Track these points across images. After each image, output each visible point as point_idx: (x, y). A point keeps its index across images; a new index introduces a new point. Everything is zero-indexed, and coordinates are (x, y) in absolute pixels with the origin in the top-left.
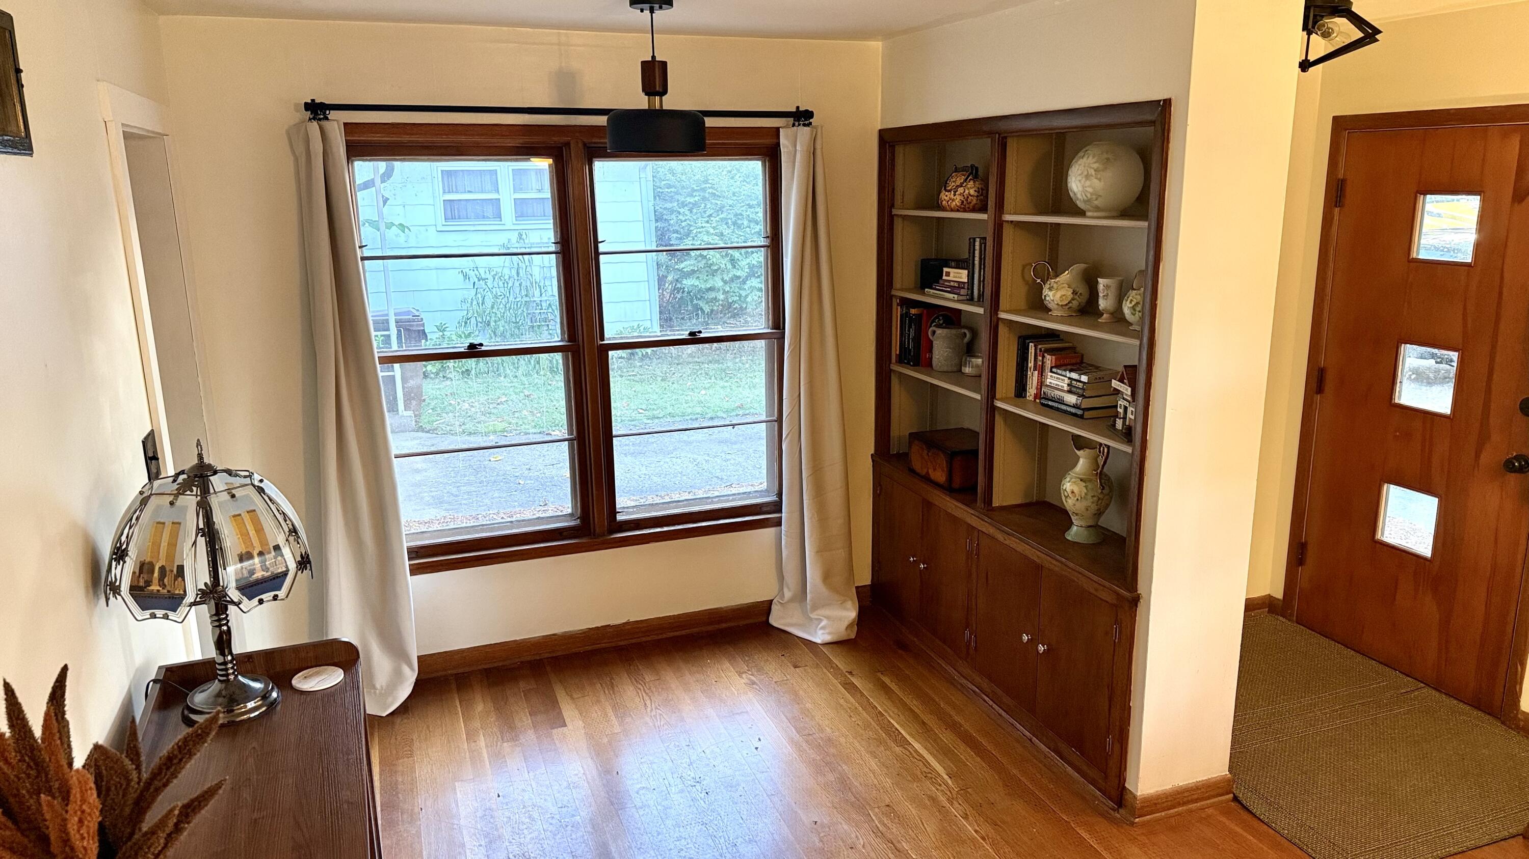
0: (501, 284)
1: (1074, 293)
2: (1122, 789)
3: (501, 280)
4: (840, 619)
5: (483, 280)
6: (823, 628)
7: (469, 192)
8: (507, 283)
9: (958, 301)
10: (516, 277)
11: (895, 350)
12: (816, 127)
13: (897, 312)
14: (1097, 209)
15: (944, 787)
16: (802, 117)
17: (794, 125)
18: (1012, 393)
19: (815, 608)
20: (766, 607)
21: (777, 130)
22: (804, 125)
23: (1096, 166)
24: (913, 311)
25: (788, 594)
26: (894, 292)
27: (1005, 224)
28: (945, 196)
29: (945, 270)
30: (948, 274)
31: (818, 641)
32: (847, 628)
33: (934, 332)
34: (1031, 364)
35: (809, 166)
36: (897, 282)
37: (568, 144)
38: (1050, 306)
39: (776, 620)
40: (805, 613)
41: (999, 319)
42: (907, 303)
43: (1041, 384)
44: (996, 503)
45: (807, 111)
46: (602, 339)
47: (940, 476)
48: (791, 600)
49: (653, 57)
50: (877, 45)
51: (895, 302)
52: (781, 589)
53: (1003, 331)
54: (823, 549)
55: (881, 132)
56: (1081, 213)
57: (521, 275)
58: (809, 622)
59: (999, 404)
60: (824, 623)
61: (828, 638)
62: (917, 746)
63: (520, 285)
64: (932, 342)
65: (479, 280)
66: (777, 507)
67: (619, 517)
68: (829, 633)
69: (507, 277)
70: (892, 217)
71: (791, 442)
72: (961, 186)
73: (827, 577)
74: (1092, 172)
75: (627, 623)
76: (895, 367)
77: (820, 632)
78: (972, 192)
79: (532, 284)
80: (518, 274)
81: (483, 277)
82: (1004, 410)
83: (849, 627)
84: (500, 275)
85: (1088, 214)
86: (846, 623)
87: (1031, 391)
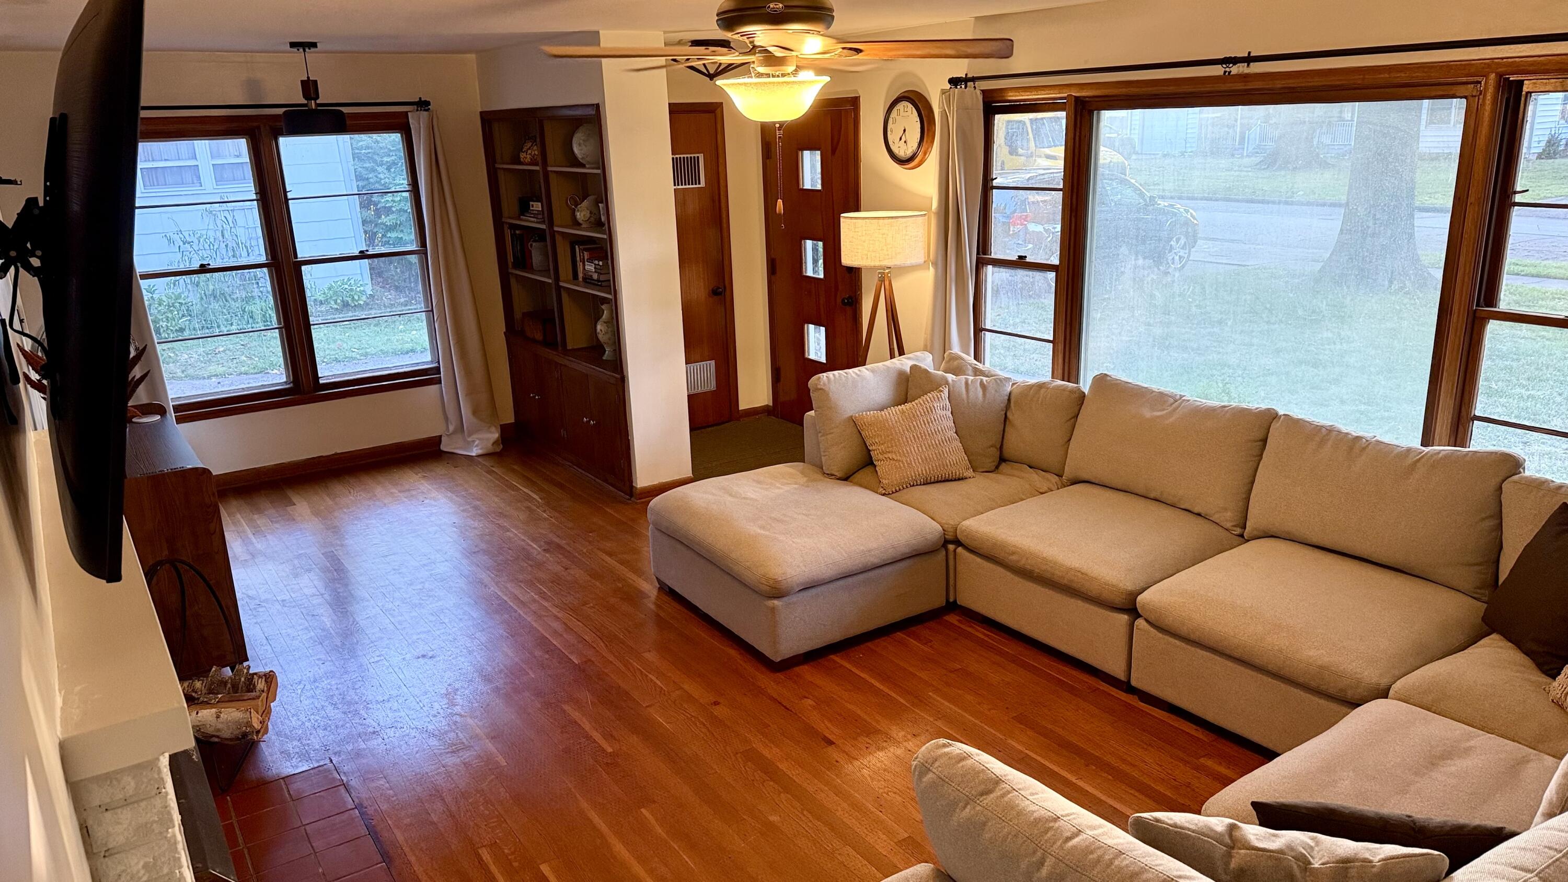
0: (207, 246)
1: (591, 213)
2: (632, 487)
3: (207, 243)
4: (488, 439)
5: (189, 243)
6: (477, 446)
7: (166, 160)
8: (213, 245)
9: (537, 222)
10: (221, 238)
11: (510, 259)
12: (432, 111)
13: (508, 233)
14: (589, 163)
15: (536, 503)
16: (423, 105)
17: (417, 110)
18: (571, 276)
19: (470, 435)
20: (437, 440)
21: (406, 113)
22: (425, 110)
23: (583, 138)
24: (517, 232)
25: (451, 428)
26: (504, 220)
27: (550, 173)
28: (522, 155)
29: (531, 203)
30: (533, 207)
31: (474, 454)
32: (493, 444)
33: (531, 245)
34: (578, 259)
35: (430, 139)
36: (506, 212)
37: (258, 128)
38: (580, 221)
39: (444, 447)
40: (465, 440)
41: (555, 231)
42: (513, 227)
43: (584, 269)
44: (569, 347)
45: (425, 101)
46: (296, 257)
47: (539, 336)
48: (455, 432)
49: (308, 77)
50: (472, 57)
51: (506, 227)
52: (448, 427)
53: (559, 239)
54: (470, 393)
55: (481, 113)
56: (582, 166)
57: (226, 236)
58: (469, 445)
59: (561, 284)
60: (476, 443)
61: (480, 452)
62: (525, 490)
63: (226, 246)
64: (531, 251)
65: (184, 244)
66: (437, 370)
67: (321, 381)
68: (481, 449)
69: (212, 240)
70: (496, 170)
71: (440, 322)
72: (529, 149)
73: (475, 412)
74: (581, 141)
75: (336, 454)
76: (510, 271)
77: (474, 449)
78: (536, 153)
79: (238, 244)
80: (223, 236)
81: (189, 239)
82: (567, 288)
83: (495, 443)
84: (205, 237)
85: (587, 166)
86: (492, 441)
87: (581, 275)
